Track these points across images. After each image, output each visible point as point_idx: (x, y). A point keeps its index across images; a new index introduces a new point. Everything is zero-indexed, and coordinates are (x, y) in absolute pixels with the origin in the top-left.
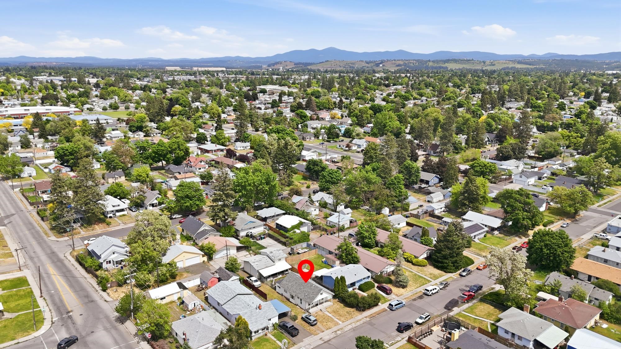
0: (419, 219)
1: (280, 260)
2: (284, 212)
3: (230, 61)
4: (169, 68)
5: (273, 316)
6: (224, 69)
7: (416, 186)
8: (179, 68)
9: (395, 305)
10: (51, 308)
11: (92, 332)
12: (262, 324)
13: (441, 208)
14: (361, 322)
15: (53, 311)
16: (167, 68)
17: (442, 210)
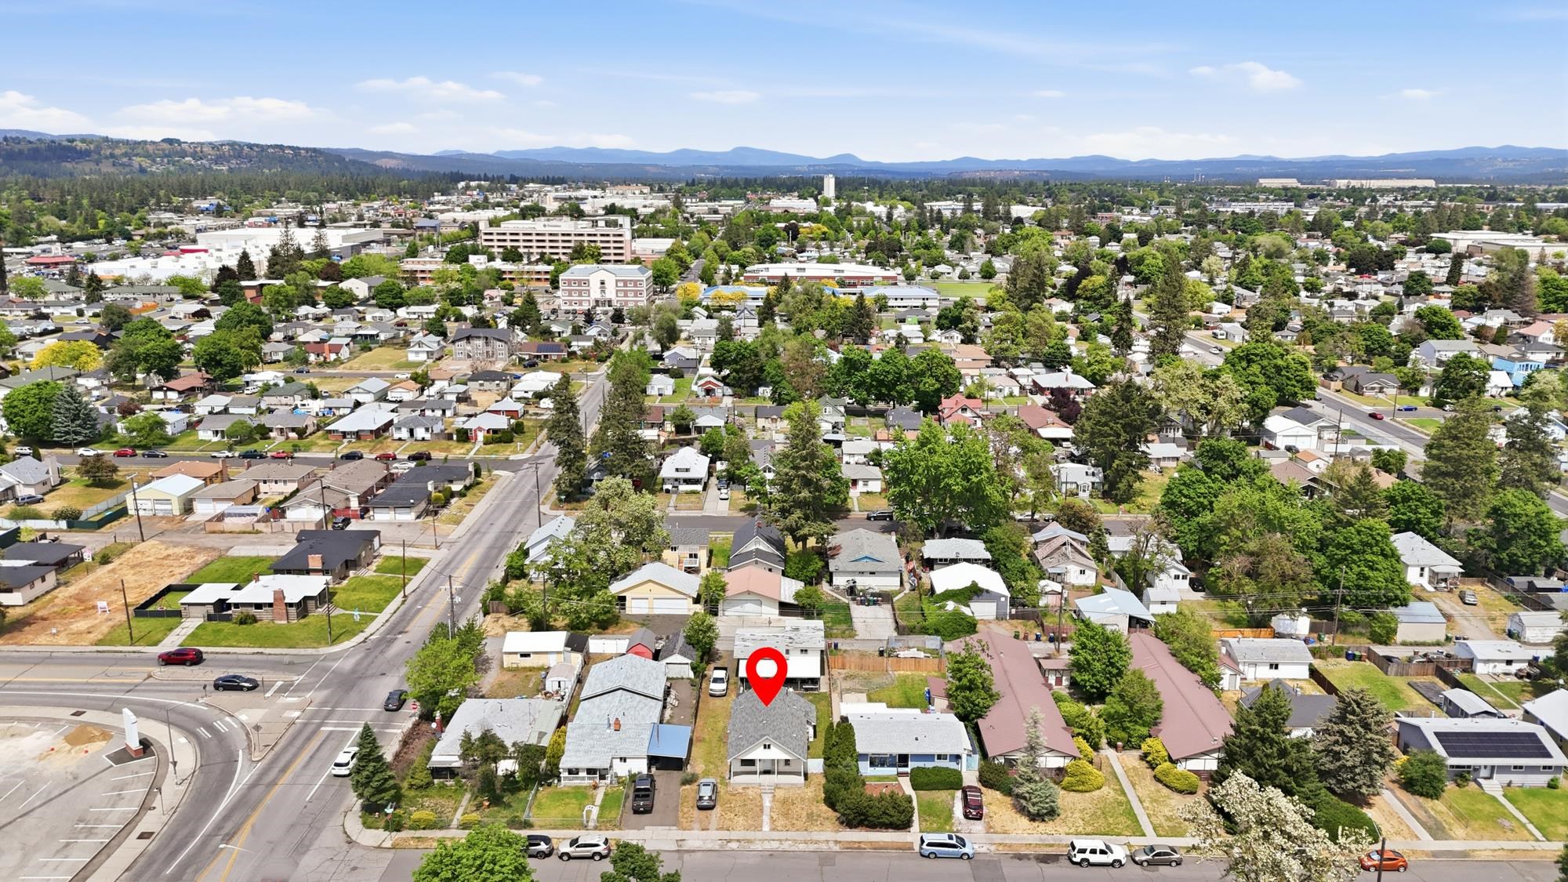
0: (1386, 673)
1: (804, 651)
2: (988, 556)
3: (1472, 159)
4: (1265, 182)
5: (637, 754)
6: (1431, 183)
7: (1521, 581)
8: (1295, 180)
9: (929, 845)
10: (391, 620)
11: (383, 674)
12: (592, 760)
13: (1509, 662)
14: (812, 847)
15: (388, 624)
16: (1261, 181)
17: (1514, 668)
